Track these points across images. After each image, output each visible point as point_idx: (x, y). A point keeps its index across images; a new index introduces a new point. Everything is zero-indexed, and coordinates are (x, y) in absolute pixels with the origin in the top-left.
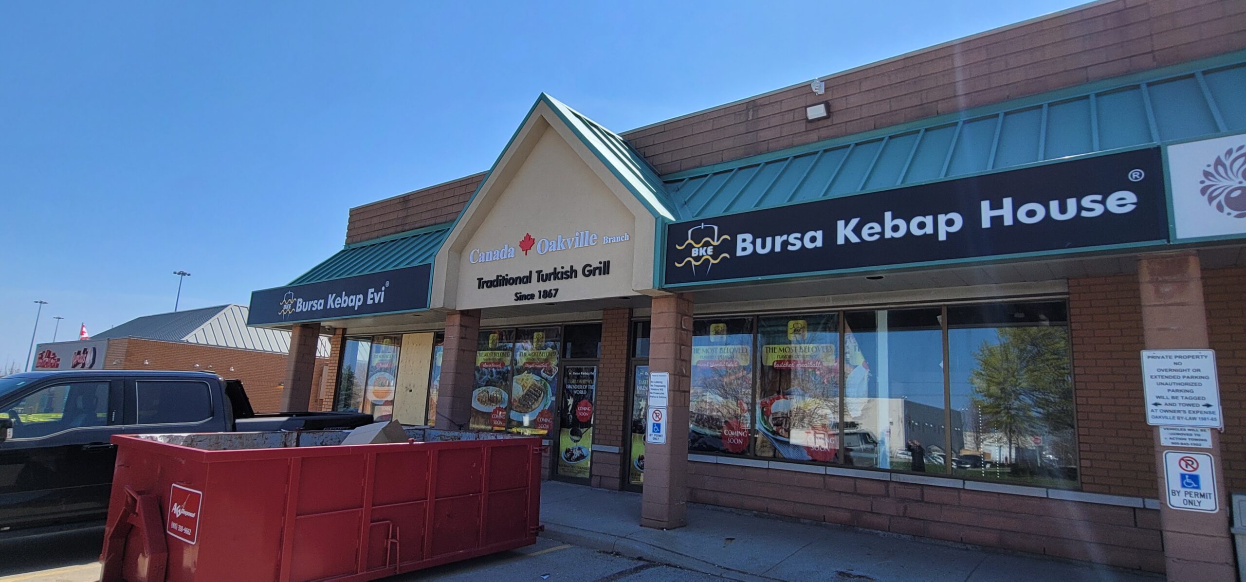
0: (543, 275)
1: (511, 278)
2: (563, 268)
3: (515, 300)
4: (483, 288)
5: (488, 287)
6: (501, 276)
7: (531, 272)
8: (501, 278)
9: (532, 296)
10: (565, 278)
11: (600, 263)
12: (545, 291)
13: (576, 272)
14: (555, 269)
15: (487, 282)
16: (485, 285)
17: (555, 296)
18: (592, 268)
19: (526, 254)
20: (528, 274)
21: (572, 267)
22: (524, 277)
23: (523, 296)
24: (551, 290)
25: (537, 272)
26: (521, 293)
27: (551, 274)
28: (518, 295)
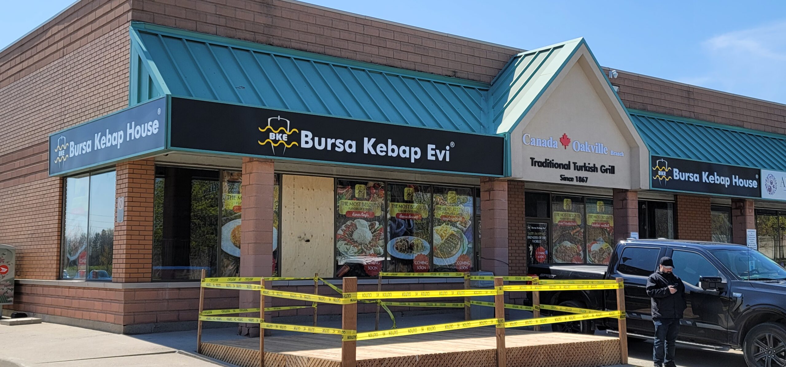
0: (577, 166)
1: (557, 163)
2: (589, 164)
3: (561, 180)
4: (535, 166)
5: (539, 166)
6: (548, 160)
7: (569, 162)
8: (549, 161)
9: (572, 179)
10: (591, 171)
11: (610, 166)
12: (580, 178)
13: (597, 168)
14: (585, 164)
15: (538, 162)
16: (537, 163)
17: (586, 182)
18: (605, 168)
19: (565, 149)
20: (568, 163)
21: (594, 165)
22: (565, 164)
23: (565, 178)
24: (583, 177)
25: (573, 163)
26: (564, 175)
27: (582, 166)
28: (563, 177)
